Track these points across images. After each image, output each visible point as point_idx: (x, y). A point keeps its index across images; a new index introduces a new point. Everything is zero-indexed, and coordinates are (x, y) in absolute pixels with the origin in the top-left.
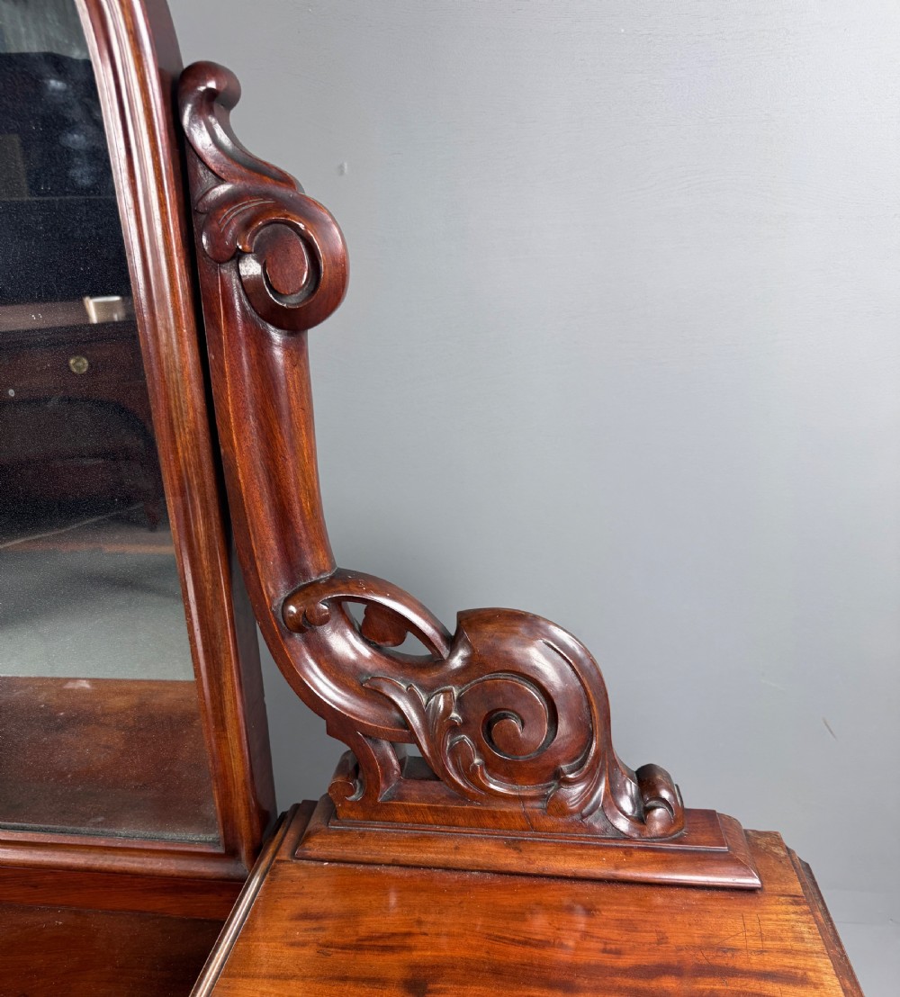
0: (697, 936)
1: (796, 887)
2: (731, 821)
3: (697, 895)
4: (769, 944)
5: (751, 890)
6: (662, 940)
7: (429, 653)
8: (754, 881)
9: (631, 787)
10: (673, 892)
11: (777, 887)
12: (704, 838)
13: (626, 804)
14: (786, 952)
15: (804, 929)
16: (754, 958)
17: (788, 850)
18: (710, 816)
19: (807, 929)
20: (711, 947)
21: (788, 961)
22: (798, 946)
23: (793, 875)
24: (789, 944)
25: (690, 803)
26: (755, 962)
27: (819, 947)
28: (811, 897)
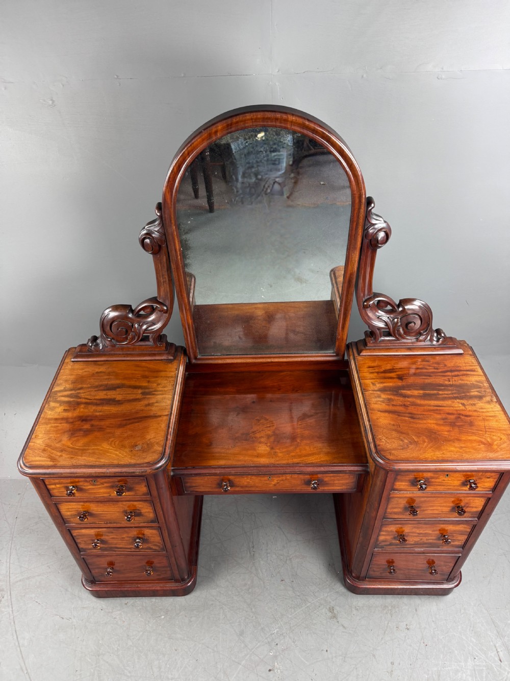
0: (452, 364)
1: (471, 352)
2: (455, 339)
3: (449, 356)
4: (467, 365)
5: (461, 354)
6: (445, 366)
7: (391, 308)
8: (462, 352)
9: (435, 335)
10: (445, 356)
11: (466, 353)
12: (451, 344)
13: (435, 339)
14: (470, 366)
15: (473, 361)
16: (464, 367)
17: (468, 344)
18: (451, 338)
19: (474, 361)
20: (455, 366)
21: (471, 368)
22: (472, 364)
23: (470, 350)
24: (471, 364)
25: (448, 335)
26: (465, 368)
27: (477, 364)
28: (474, 355)
